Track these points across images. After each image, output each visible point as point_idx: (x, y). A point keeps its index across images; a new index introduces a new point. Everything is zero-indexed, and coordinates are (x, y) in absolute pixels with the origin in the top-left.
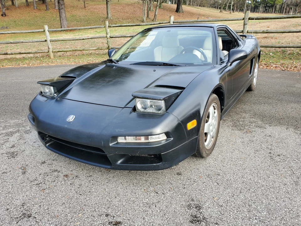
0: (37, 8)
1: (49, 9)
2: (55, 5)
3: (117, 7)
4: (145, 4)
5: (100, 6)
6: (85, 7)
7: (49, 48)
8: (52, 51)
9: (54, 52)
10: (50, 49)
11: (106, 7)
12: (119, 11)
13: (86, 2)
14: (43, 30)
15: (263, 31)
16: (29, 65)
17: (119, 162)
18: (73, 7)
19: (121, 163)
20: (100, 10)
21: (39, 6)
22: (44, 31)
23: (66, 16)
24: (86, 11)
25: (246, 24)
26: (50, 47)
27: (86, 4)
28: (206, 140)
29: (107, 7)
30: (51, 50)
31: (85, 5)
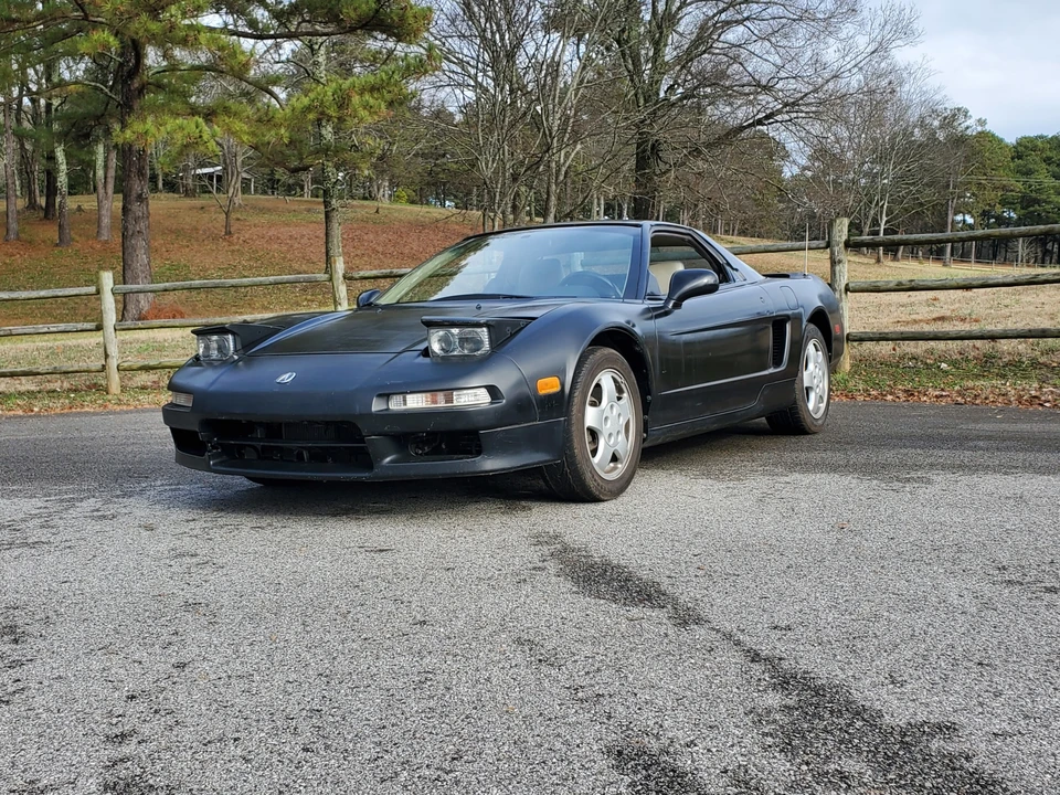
0: (18, 239)
1: (73, 240)
2: (99, 226)
3: (371, 236)
4: (493, 220)
5: (294, 231)
6: (229, 233)
7: (107, 356)
8: (118, 366)
9: (125, 370)
10: (109, 360)
11: (323, 235)
12: (380, 249)
13: (233, 216)
14: (92, 289)
15: (900, 284)
16: (32, 411)
17: (388, 459)
18: (177, 233)
19: (391, 462)
20: (296, 245)
21: (27, 228)
22: (98, 292)
23: (149, 262)
24: (232, 248)
25: (840, 262)
26: (113, 350)
27: (232, 222)
28: (594, 452)
29: (327, 235)
30: (113, 363)
31: (227, 225)
